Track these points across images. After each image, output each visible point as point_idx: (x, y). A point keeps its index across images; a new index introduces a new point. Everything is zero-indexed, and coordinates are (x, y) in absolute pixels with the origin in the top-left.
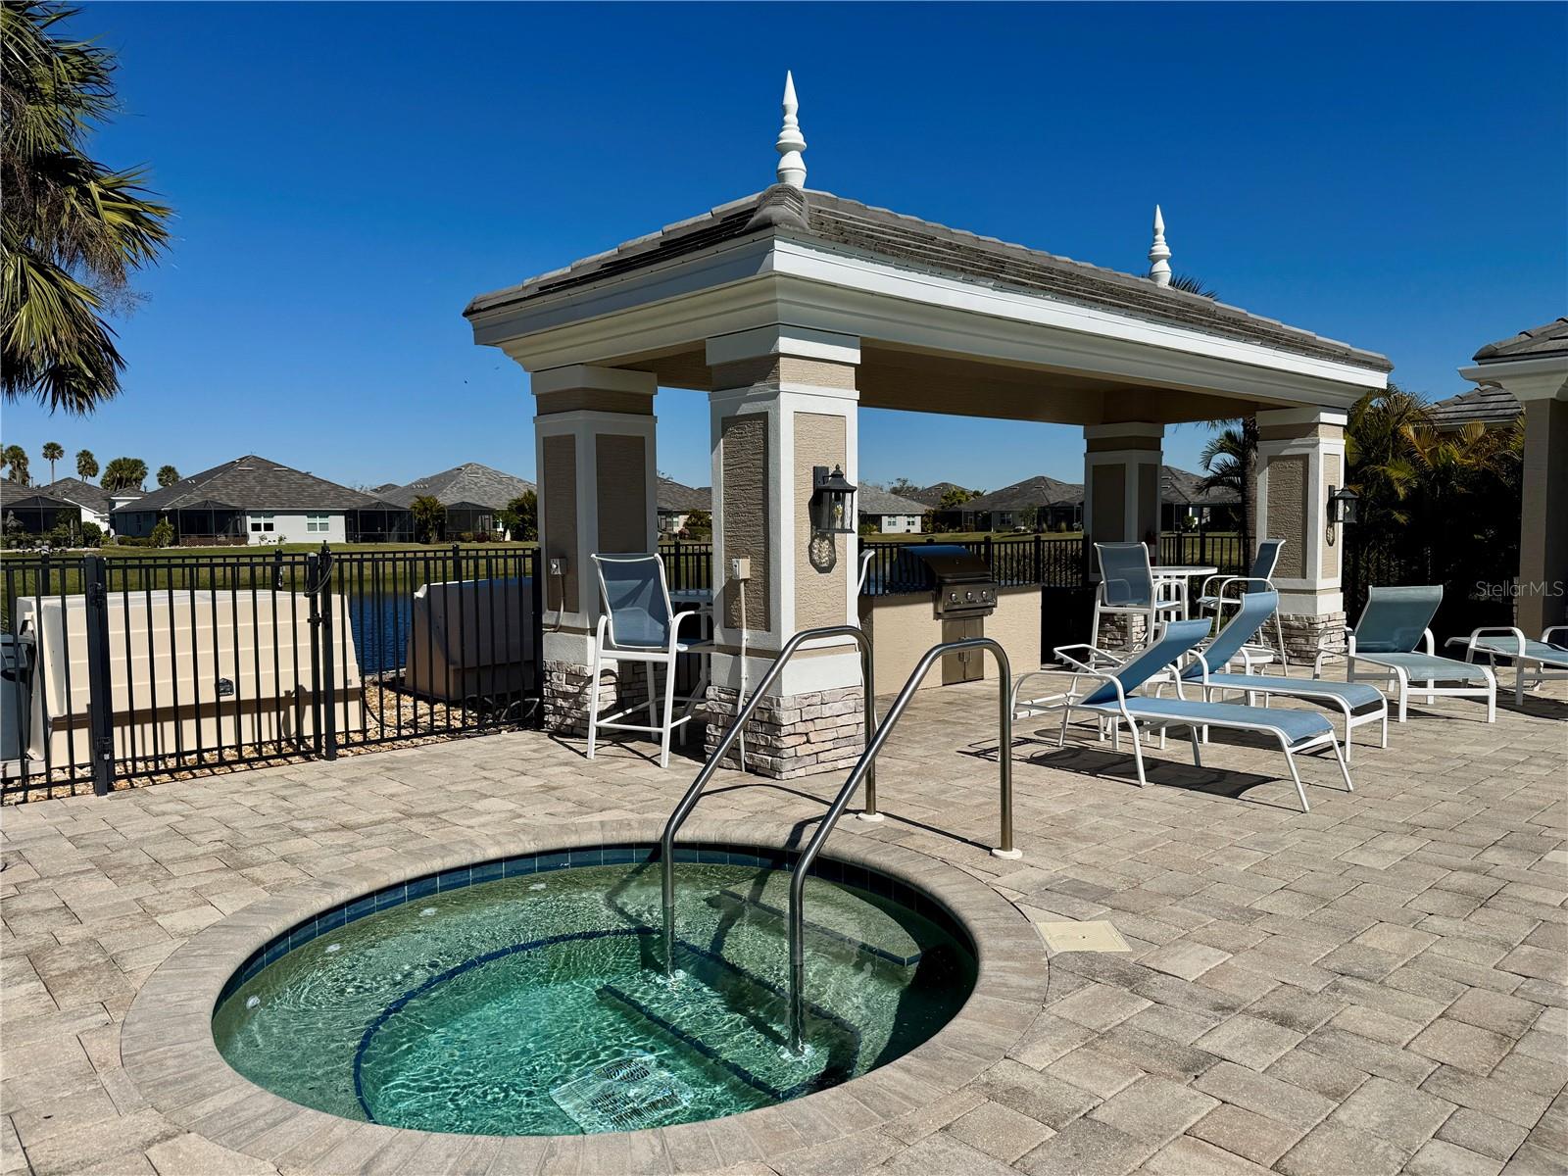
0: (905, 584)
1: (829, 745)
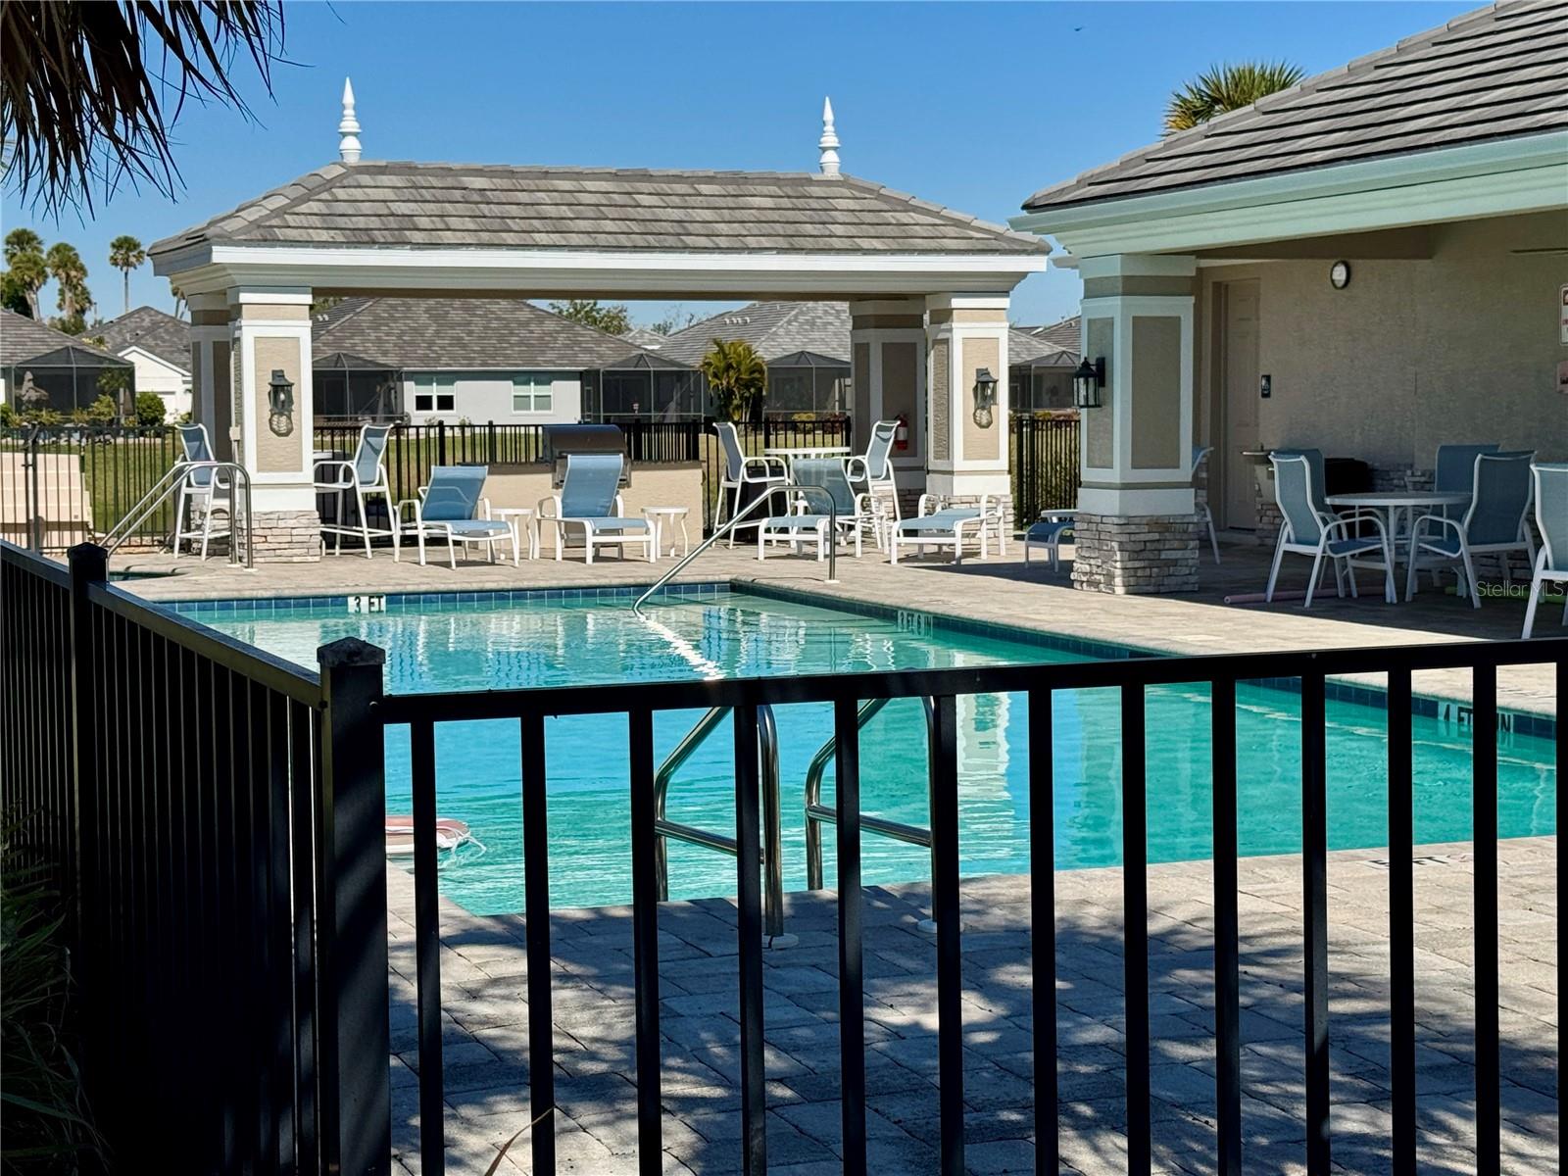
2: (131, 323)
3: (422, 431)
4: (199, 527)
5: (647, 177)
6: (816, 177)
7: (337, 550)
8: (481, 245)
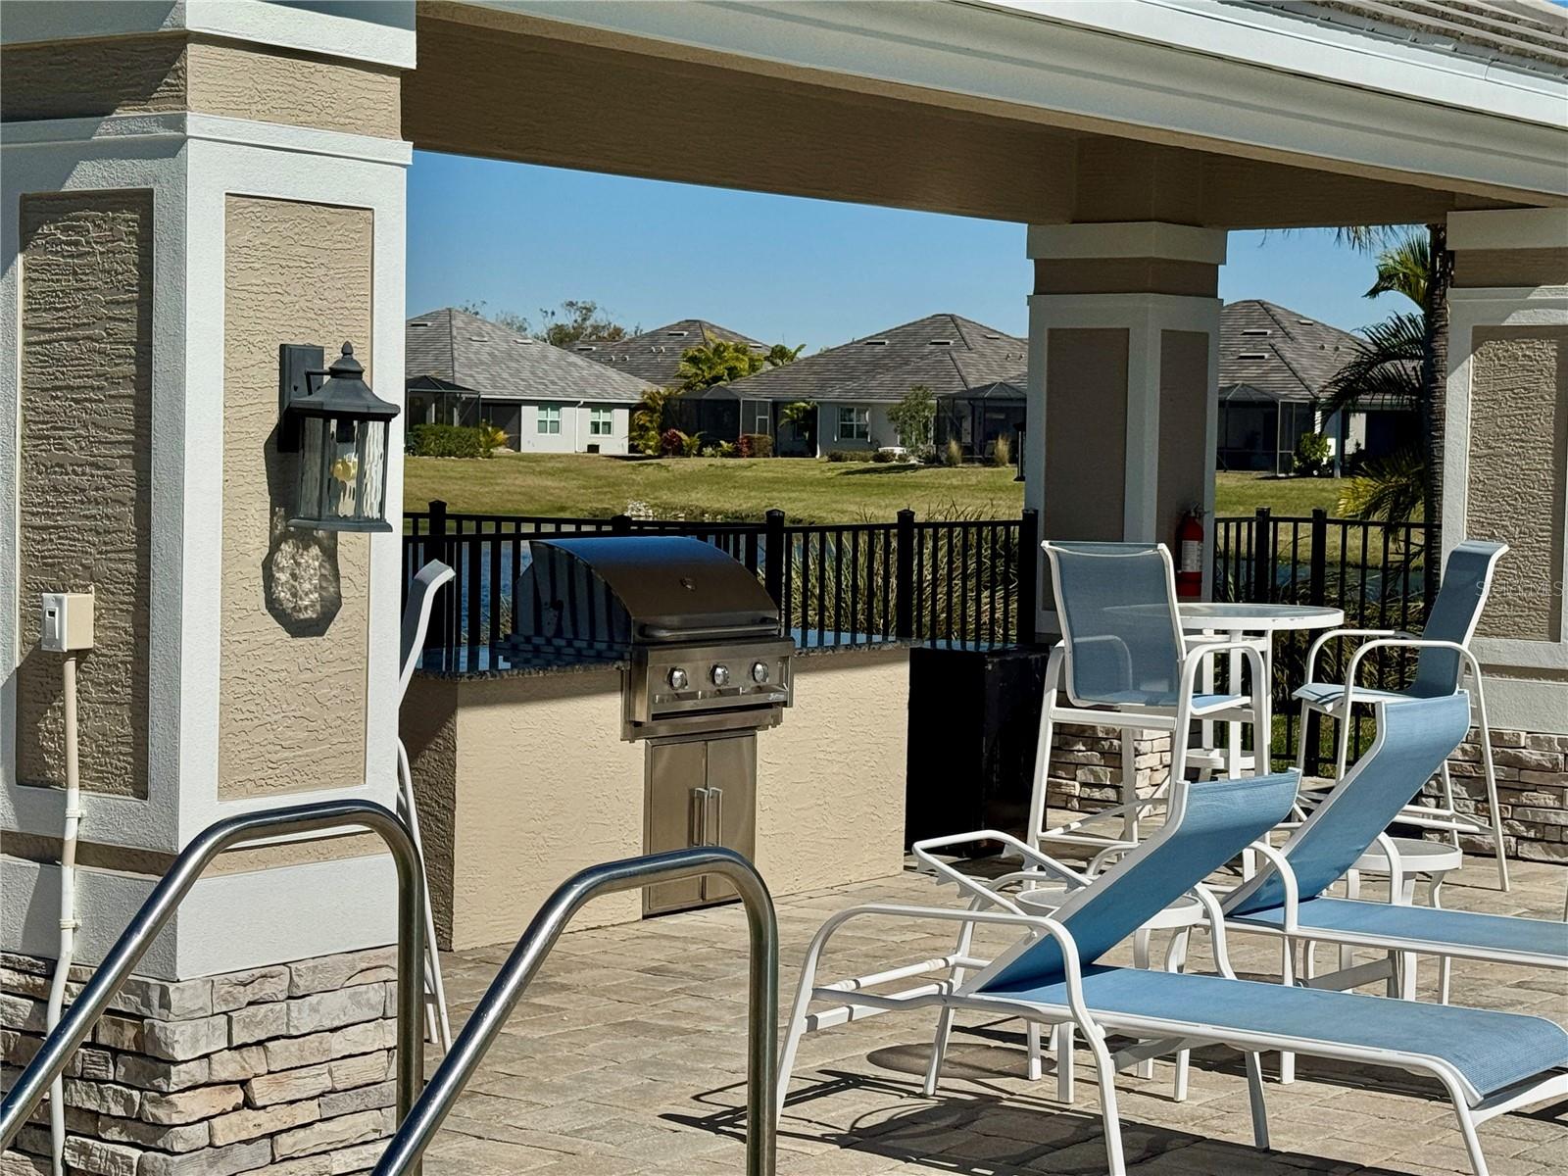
0: (549, 642)
1: (307, 1112)
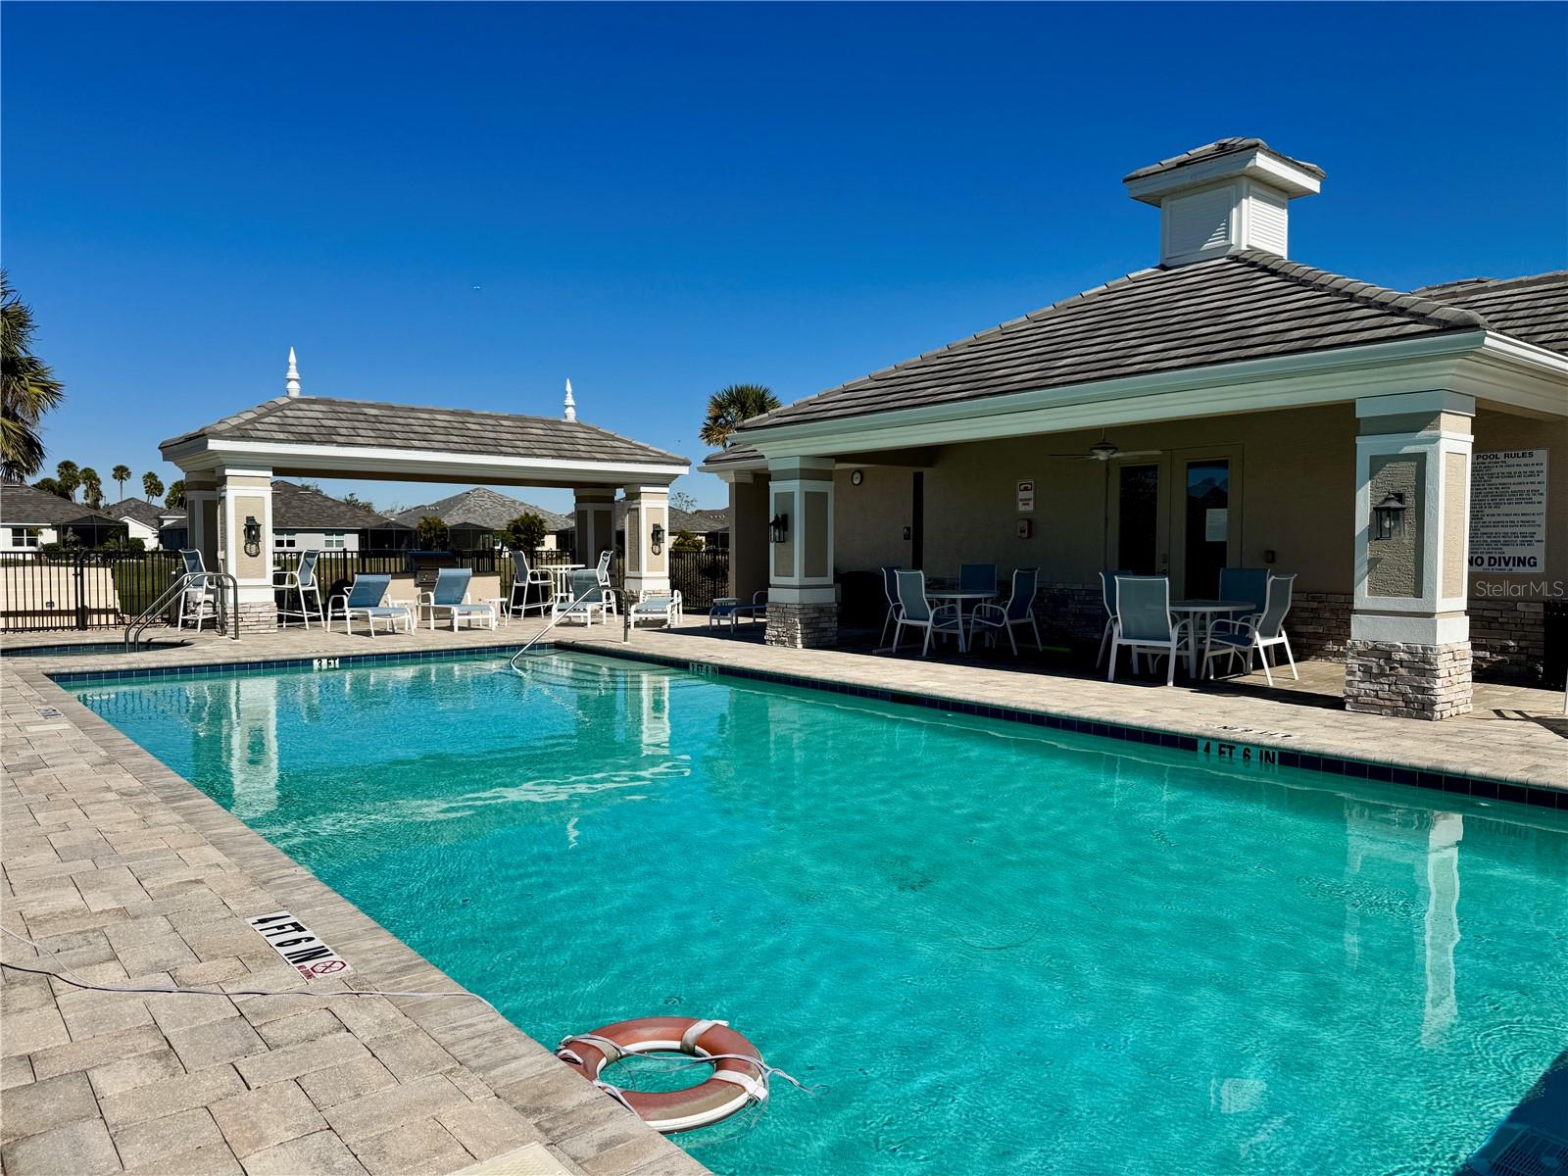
2: (125, 505)
3: (333, 554)
4: (193, 612)
5: (472, 415)
6: (564, 420)
7: (284, 624)
8: (380, 446)
